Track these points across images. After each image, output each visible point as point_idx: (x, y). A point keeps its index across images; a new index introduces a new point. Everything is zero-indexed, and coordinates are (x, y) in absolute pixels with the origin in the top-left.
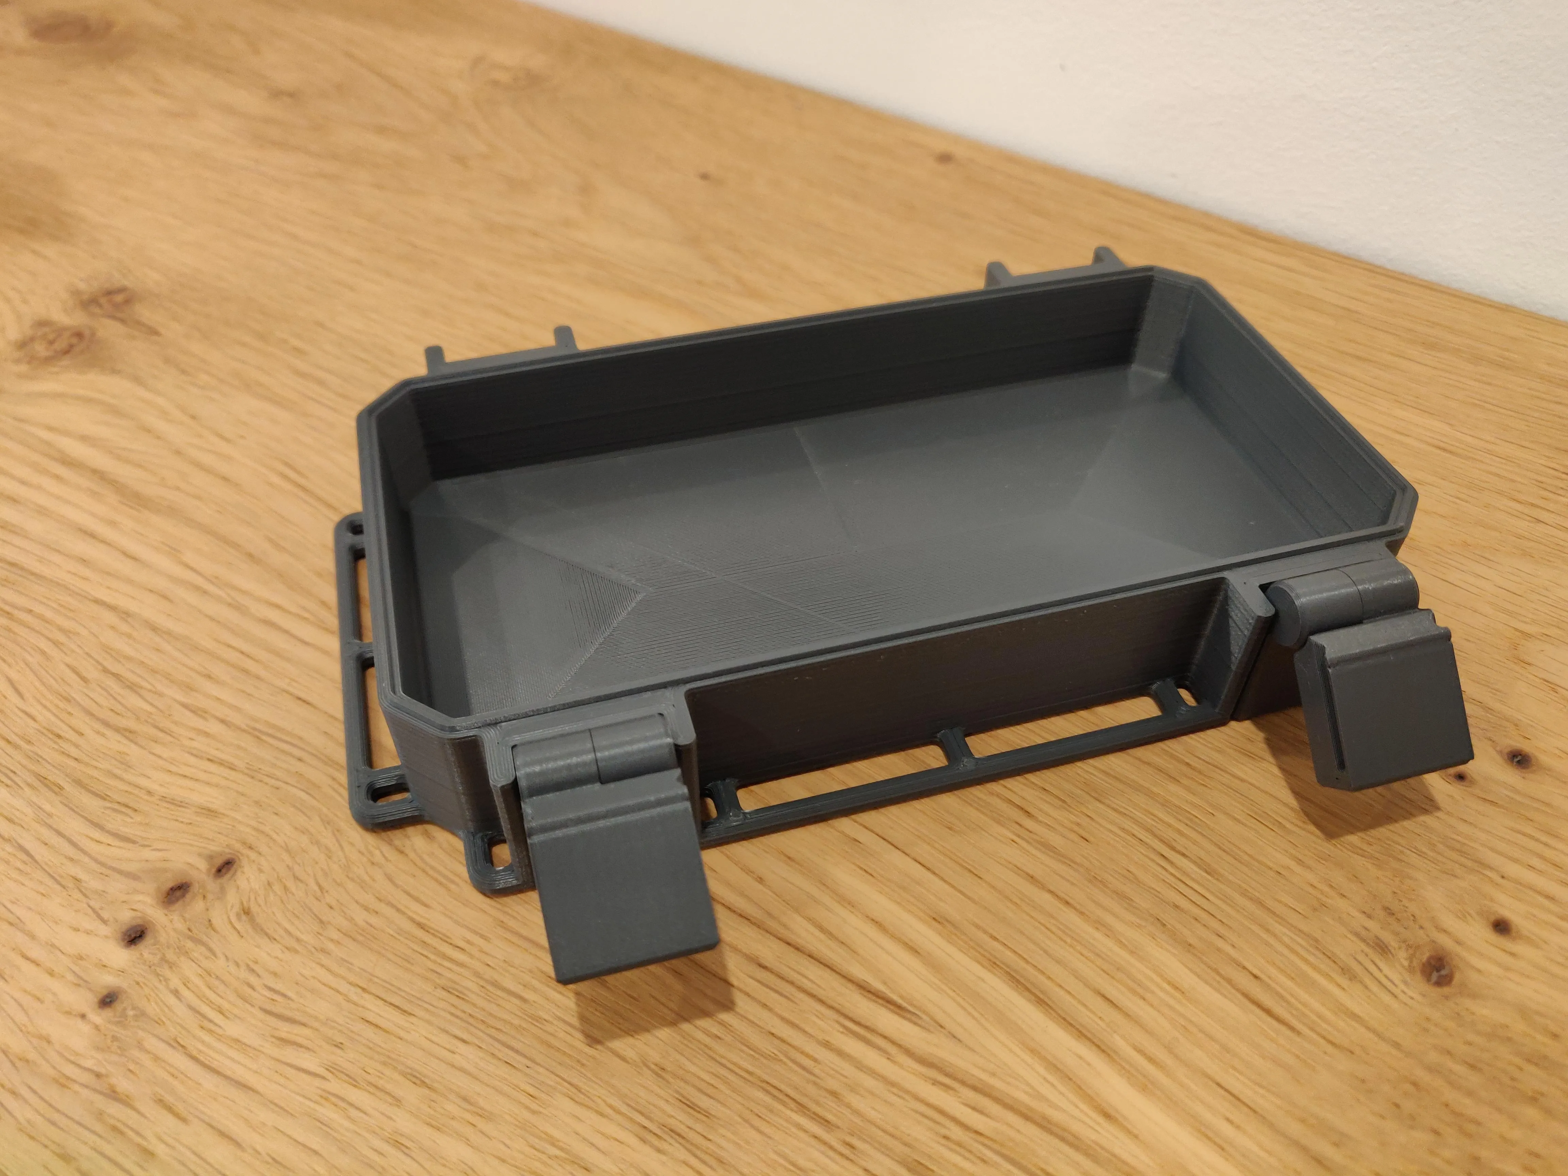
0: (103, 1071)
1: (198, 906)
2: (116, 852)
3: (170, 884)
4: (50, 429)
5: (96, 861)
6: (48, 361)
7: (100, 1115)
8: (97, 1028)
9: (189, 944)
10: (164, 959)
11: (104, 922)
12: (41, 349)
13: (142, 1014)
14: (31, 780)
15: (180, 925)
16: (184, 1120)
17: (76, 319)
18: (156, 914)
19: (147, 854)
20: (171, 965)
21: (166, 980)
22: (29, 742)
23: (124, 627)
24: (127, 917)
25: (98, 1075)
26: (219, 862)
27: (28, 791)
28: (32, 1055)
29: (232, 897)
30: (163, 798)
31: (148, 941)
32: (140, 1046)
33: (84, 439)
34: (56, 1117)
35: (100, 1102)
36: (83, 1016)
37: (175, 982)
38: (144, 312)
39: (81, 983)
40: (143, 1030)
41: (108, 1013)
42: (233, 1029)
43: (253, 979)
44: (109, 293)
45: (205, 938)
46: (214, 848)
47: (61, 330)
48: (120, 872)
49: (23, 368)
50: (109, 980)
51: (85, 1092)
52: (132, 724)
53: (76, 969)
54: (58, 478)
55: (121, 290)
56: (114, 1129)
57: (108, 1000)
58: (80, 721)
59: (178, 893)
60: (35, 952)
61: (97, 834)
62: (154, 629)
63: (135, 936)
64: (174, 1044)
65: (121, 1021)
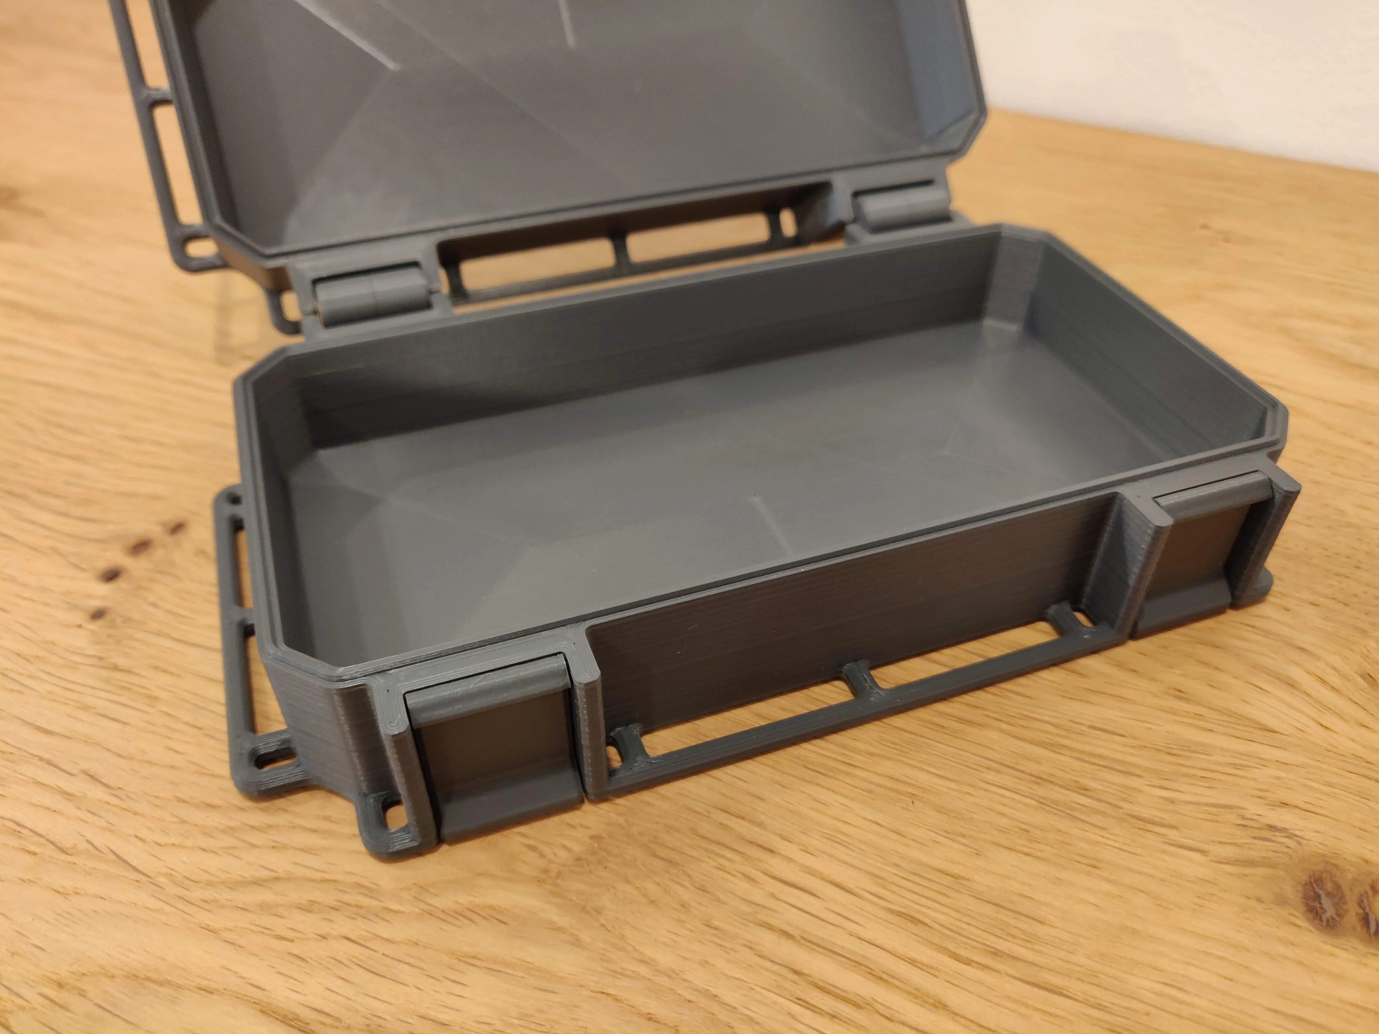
0: (105, 656)
1: (160, 554)
3: (134, 543)
5: (69, 535)
7: (108, 681)
8: (92, 632)
9: (158, 576)
10: (139, 587)
11: (84, 570)
13: (127, 620)
15: (148, 566)
16: (179, 676)
18: (126, 562)
19: (109, 527)
20: (147, 589)
21: (144, 598)
23: (58, 395)
24: (102, 565)
25: (101, 659)
26: (172, 525)
28: (41, 653)
29: (187, 545)
30: (115, 494)
31: (123, 577)
32: (130, 637)
34: (72, 686)
35: (105, 673)
36: (80, 626)
37: (152, 598)
38: (28, 201)
39: (73, 607)
40: (132, 628)
41: (100, 622)
45: (170, 571)
46: (164, 518)
48: (91, 540)
50: (96, 604)
51: (90, 669)
52: (79, 452)
53: (66, 600)
56: (122, 687)
57: (98, 615)
58: (33, 454)
59: (141, 548)
60: (30, 594)
62: (85, 394)
63: (112, 575)
64: (159, 634)
65: (113, 625)
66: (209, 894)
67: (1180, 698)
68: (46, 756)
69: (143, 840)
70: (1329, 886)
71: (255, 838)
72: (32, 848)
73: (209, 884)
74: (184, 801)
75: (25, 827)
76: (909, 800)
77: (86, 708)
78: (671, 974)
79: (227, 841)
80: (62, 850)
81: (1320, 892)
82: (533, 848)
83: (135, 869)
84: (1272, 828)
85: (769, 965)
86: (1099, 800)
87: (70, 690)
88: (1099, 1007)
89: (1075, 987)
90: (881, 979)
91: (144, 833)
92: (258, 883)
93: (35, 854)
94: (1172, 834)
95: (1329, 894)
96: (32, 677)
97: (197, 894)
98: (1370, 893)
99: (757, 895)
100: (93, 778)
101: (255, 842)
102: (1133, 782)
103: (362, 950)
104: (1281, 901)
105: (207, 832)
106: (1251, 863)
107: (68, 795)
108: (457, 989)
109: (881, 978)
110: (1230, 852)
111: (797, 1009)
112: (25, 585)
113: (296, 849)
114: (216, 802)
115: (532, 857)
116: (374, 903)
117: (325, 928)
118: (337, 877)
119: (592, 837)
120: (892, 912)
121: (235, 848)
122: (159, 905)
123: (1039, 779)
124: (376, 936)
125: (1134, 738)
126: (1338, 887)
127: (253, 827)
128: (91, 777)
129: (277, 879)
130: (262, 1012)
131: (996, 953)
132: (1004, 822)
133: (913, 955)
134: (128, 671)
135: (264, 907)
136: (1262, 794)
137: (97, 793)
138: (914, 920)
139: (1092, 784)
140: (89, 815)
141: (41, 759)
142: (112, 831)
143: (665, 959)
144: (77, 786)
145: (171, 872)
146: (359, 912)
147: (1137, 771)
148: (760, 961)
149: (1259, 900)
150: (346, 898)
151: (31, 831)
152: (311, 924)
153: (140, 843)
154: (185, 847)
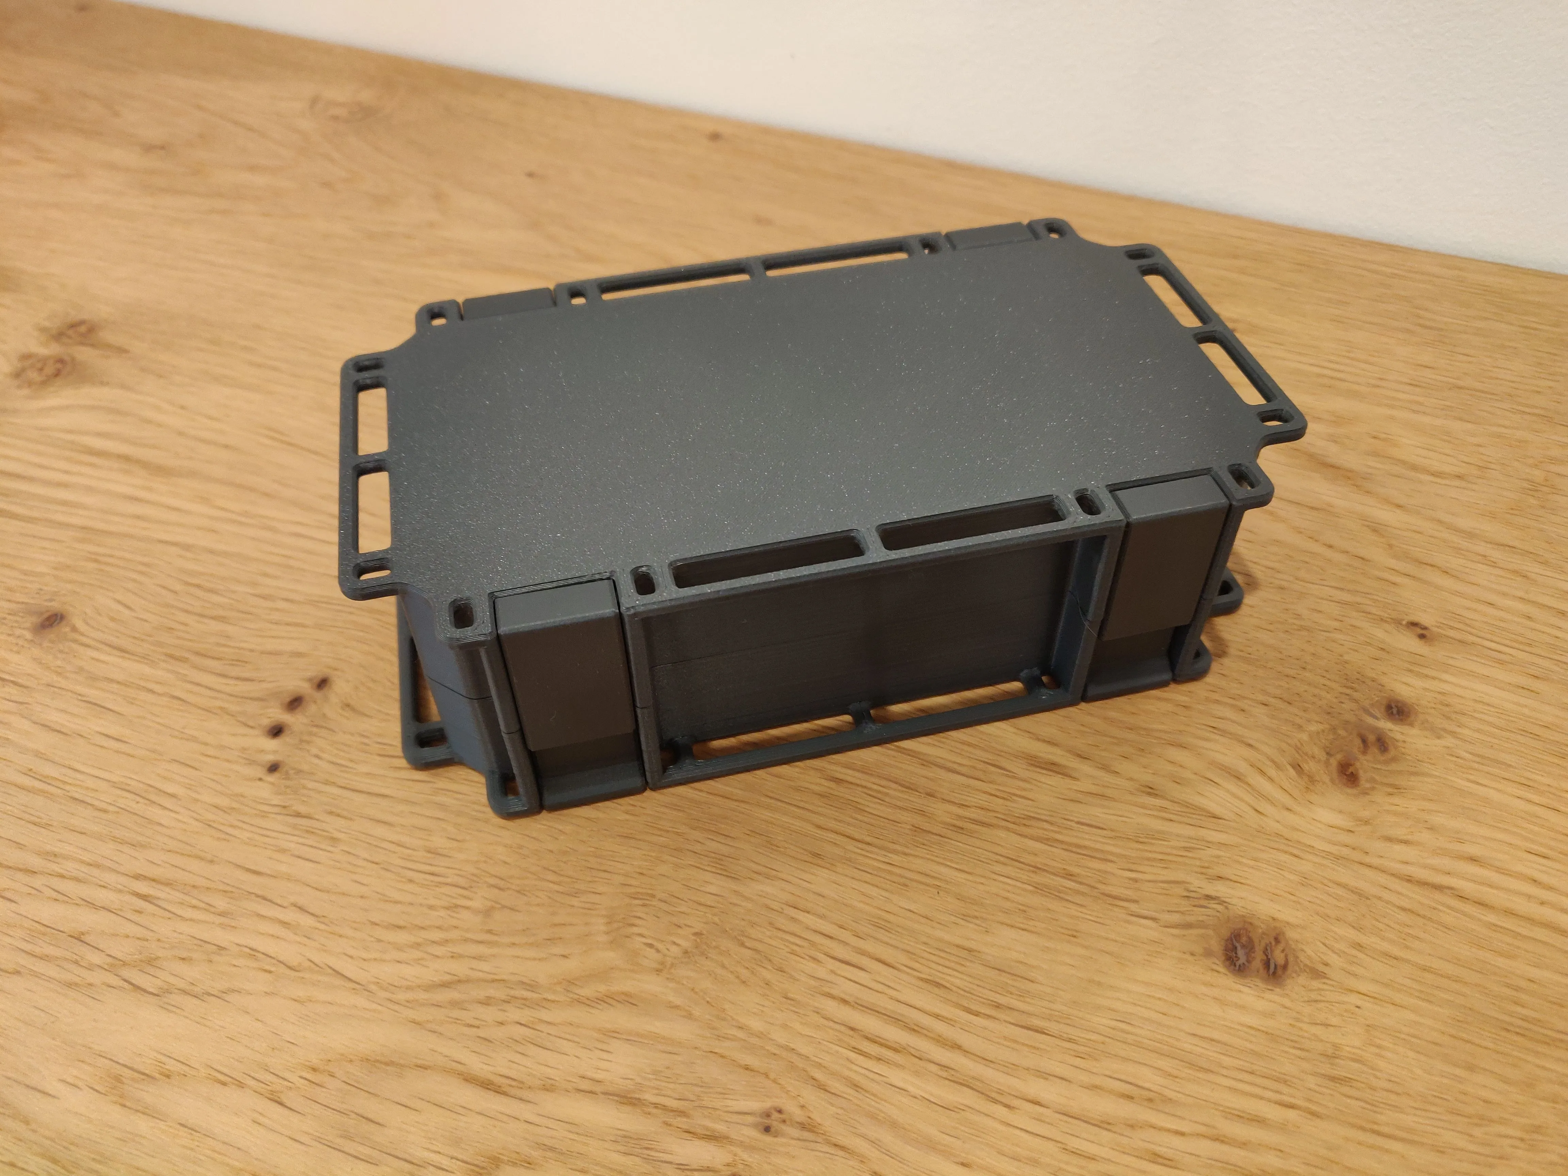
0: (287, 804)
1: (312, 709)
2: (242, 688)
3: (288, 700)
4: (71, 432)
5: (231, 695)
6: (44, 383)
7: (295, 827)
8: (272, 784)
9: (315, 730)
10: (301, 741)
11: (252, 727)
12: (33, 375)
13: (299, 772)
14: (163, 658)
15: (305, 721)
16: (351, 819)
17: (53, 349)
18: (286, 718)
19: (264, 685)
20: (308, 742)
21: (308, 751)
22: (150, 636)
23: (188, 555)
24: (266, 722)
25: (284, 807)
26: (317, 681)
27: (163, 665)
28: (235, 805)
29: (334, 699)
30: (262, 653)
31: (287, 732)
32: (304, 787)
33: (100, 435)
34: (265, 832)
35: (291, 820)
36: (260, 779)
37: (314, 751)
38: (107, 336)
39: (251, 762)
40: (305, 779)
41: (276, 775)
42: (363, 768)
43: (366, 741)
44: (73, 326)
45: (324, 725)
46: (309, 674)
47: (44, 360)
48: (251, 699)
49: (25, 391)
50: (271, 758)
51: (279, 817)
52: (221, 613)
53: (244, 756)
54: (92, 465)
55: (82, 323)
56: (307, 831)
57: (273, 768)
58: (182, 617)
59: (296, 704)
60: (211, 752)
61: (224, 681)
62: (212, 552)
63: (277, 731)
64: (327, 783)
65: (287, 777)
66: (410, 996)
67: (1149, 794)
68: (260, 893)
69: (351, 957)
70: (1244, 940)
71: (439, 950)
72: (267, 967)
73: (409, 988)
74: (376, 924)
76: (935, 891)
77: (283, 851)
78: (760, 1035)
79: (417, 954)
80: (290, 968)
81: (1237, 945)
82: (651, 946)
83: (350, 980)
84: (1208, 897)
85: (831, 1024)
86: (1081, 883)
87: (268, 836)
88: (1070, 1041)
89: (1053, 1027)
90: (914, 1030)
91: (351, 952)
92: (445, 985)
93: (270, 972)
94: (1133, 907)
95: (1243, 946)
96: (232, 826)
97: (401, 996)
98: (1273, 943)
99: (821, 973)
100: (301, 909)
101: (436, 953)
102: (1108, 867)
103: (532, 1031)
104: (1208, 953)
105: (399, 948)
106: (1189, 926)
107: (285, 924)
108: (605, 1056)
109: (914, 1029)
110: (1175, 918)
111: (852, 1055)
112: (206, 744)
113: (470, 957)
114: (402, 923)
115: (651, 952)
116: (535, 996)
117: (501, 1016)
118: (504, 977)
119: (696, 934)
120: (922, 979)
121: (422, 959)
122: (374, 1006)
123: (1036, 869)
124: (542, 1021)
125: (1110, 830)
126: (1250, 940)
127: (433, 942)
128: (300, 908)
129: (459, 981)
130: (466, 1080)
131: (998, 1006)
132: (1008, 905)
133: (937, 1011)
134: (308, 817)
135: (455, 1004)
136: (1204, 870)
137: (307, 921)
138: (938, 985)
139: (1075, 870)
140: (305, 939)
141: (256, 896)
142: (325, 951)
143: (756, 1024)
144: (290, 916)
145: (378, 981)
146: (525, 1003)
147: (1110, 857)
148: (826, 1022)
149: (1192, 954)
150: (512, 993)
151: (263, 954)
152: (490, 1014)
153: (350, 960)
154: (384, 961)
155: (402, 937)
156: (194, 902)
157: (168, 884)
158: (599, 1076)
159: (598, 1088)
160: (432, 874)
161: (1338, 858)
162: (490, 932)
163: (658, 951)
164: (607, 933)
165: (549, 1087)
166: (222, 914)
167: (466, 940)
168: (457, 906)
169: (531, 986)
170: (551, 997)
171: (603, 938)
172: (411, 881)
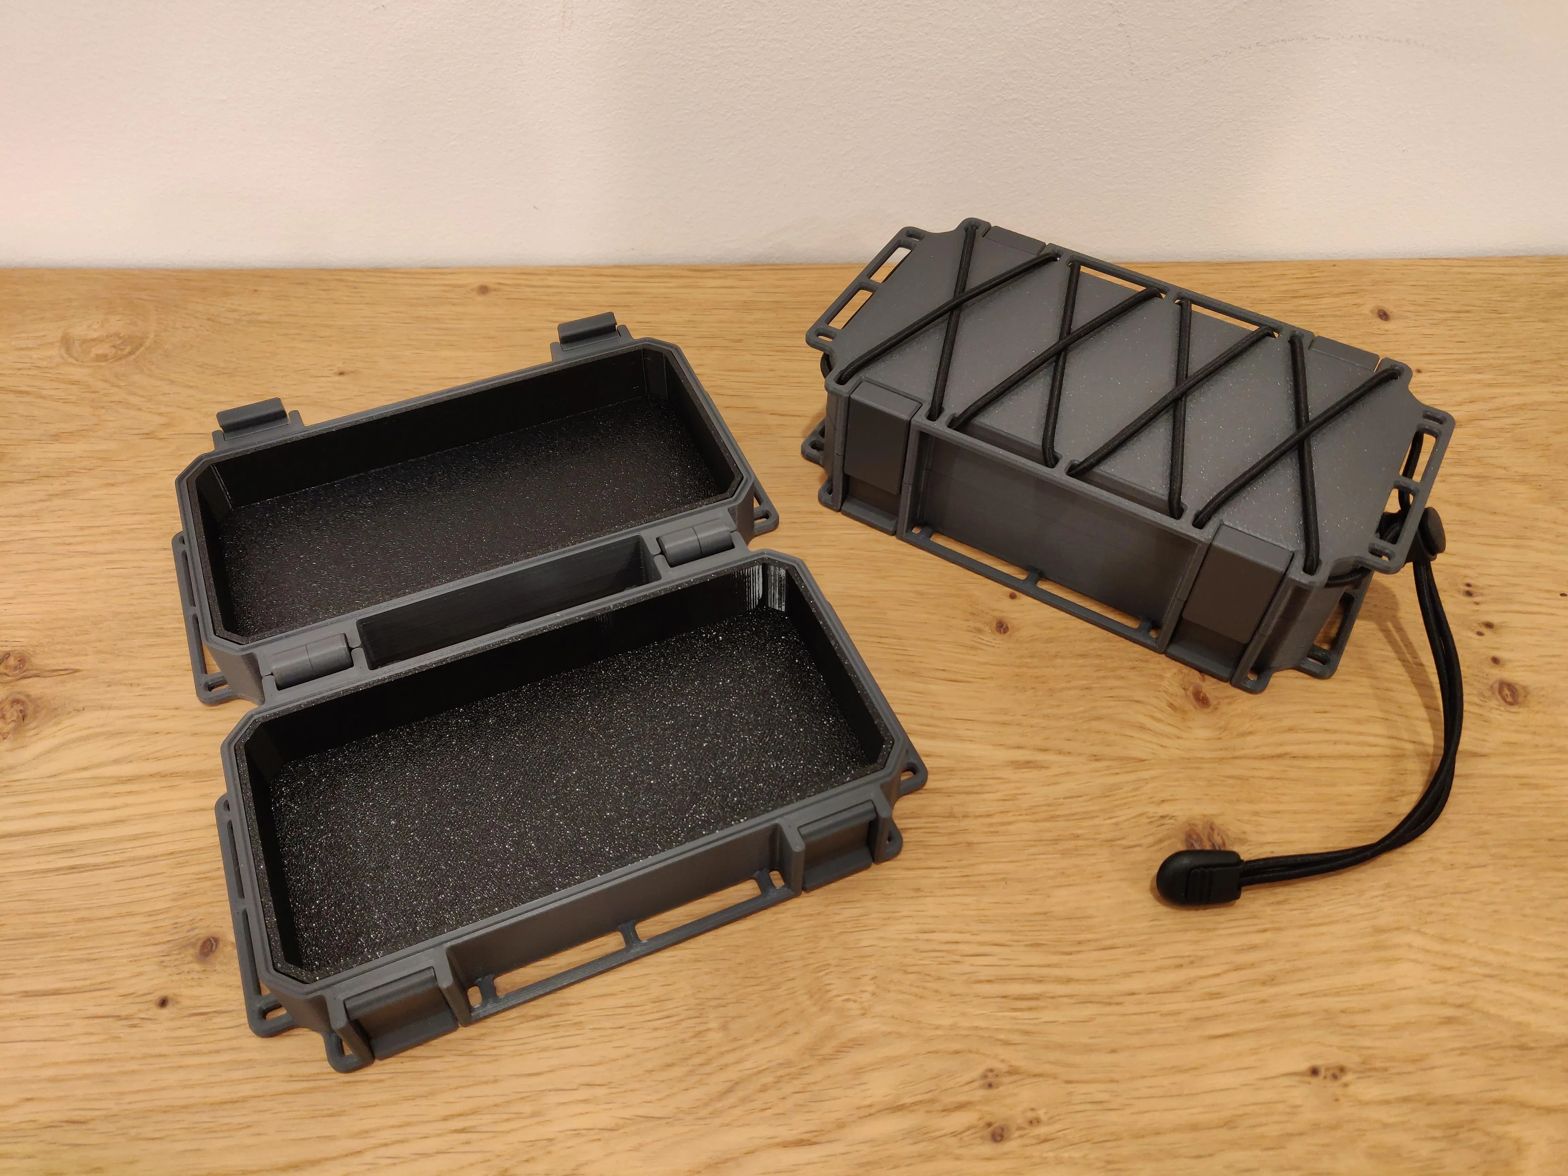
6: (18, 730)
38: (40, 661)
66: (710, 1109)
67: (1097, 760)
68: (550, 1087)
70: (1195, 837)
71: (708, 1069)
72: (595, 1137)
74: (653, 1071)
75: (580, 1130)
76: (1003, 883)
77: (546, 1049)
78: (953, 1027)
79: (696, 1078)
80: (611, 1130)
81: (1193, 842)
82: (848, 1000)
83: (660, 1118)
84: (1163, 817)
85: (991, 1000)
86: (1086, 839)
88: (1131, 946)
89: (1117, 941)
90: (1041, 981)
91: (649, 1098)
92: (729, 1091)
93: (598, 1140)
95: (1197, 841)
97: (703, 1112)
98: (1212, 832)
99: (965, 969)
101: (707, 1072)
102: (1097, 821)
103: (807, 1094)
105: (679, 1080)
106: (1161, 841)
107: (585, 1101)
108: (863, 1087)
109: (1039, 981)
110: (1150, 840)
111: (1014, 1014)
113: (733, 1063)
114: (670, 1062)
115: (851, 1005)
116: (793, 1069)
117: (780, 1094)
118: (765, 1066)
119: (873, 979)
120: (1027, 945)
121: (700, 1080)
122: (690, 1128)
123: (1056, 841)
124: (810, 1084)
125: (1086, 795)
126: (1198, 835)
127: (701, 1065)
128: (588, 1085)
129: (737, 1083)
130: (785, 1147)
131: (1080, 943)
132: (1051, 873)
135: (744, 1100)
136: (1152, 800)
137: (600, 1092)
138: (1038, 945)
139: (1079, 832)
140: (606, 1105)
141: (550, 1091)
142: (628, 1106)
143: (946, 1022)
144: (585, 1094)
145: (681, 1109)
146: (793, 1077)
147: (1094, 814)
148: (986, 1000)
150: (779, 1074)
151: (584, 1129)
152: (771, 1096)
153: (649, 1104)
154: (675, 1094)
155: (677, 1072)
156: (505, 1116)
157: (474, 1112)
158: (868, 1102)
159: (873, 1111)
160: (668, 1017)
161: (1221, 760)
162: (735, 1040)
163: (855, 1001)
164: (815, 1005)
165: (841, 1125)
166: (534, 1115)
167: (722, 1054)
168: (700, 1032)
169: (788, 1064)
170: (805, 1065)
171: (814, 1009)
172: (656, 1029)
